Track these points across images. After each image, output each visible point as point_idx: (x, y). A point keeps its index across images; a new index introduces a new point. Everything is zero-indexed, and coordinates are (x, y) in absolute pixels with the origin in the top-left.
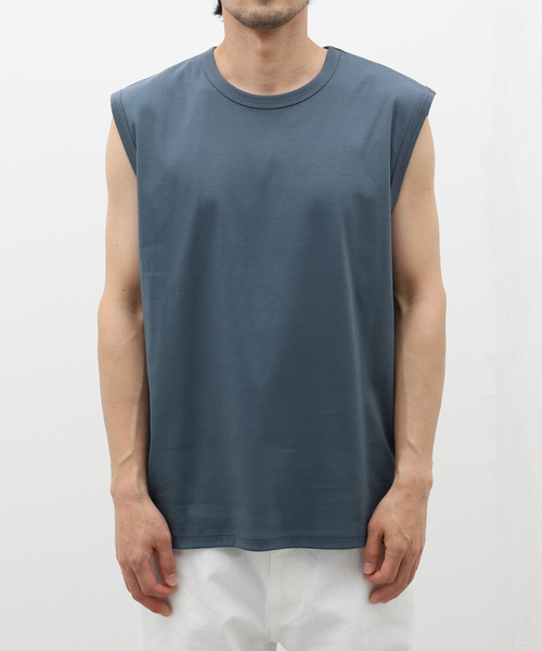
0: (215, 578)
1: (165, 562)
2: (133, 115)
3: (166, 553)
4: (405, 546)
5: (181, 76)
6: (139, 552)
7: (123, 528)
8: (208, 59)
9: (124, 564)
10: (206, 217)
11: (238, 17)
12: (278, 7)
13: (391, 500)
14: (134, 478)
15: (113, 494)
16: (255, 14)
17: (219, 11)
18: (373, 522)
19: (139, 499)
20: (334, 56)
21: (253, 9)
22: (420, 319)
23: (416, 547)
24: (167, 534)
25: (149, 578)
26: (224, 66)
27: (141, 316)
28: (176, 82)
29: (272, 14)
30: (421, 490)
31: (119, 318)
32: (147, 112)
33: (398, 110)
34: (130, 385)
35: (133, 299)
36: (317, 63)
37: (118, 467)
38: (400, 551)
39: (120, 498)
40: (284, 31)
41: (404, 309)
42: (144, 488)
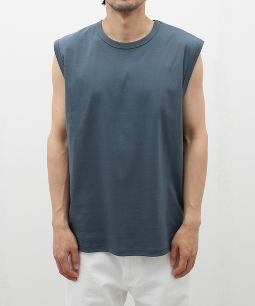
0: (98, 267)
1: (74, 259)
2: (63, 52)
3: (75, 255)
4: (188, 253)
5: (86, 33)
6: (62, 254)
7: (57, 241)
8: (99, 25)
9: (56, 258)
10: (96, 100)
11: (112, 6)
12: (131, 2)
13: (181, 231)
14: (62, 220)
15: (53, 225)
16: (120, 5)
17: (104, 3)
18: (174, 242)
19: (64, 229)
20: (157, 24)
21: (119, 1)
22: (196, 147)
23: (194, 253)
24: (76, 246)
26: (106, 29)
27: (67, 144)
28: (83, 37)
29: (128, 5)
30: (196, 227)
31: (56, 145)
32: (69, 50)
33: (187, 50)
34: (61, 176)
35: (63, 136)
36: (149, 28)
37: (55, 213)
38: (186, 256)
39: (56, 228)
40: (134, 13)
41: (189, 141)
42: (66, 223)
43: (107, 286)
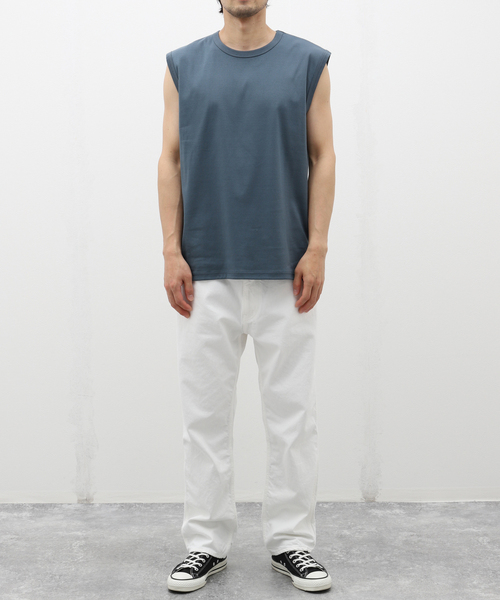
0: (213, 298)
1: (188, 288)
2: (177, 62)
3: (188, 284)
4: (313, 279)
6: (175, 282)
7: (168, 269)
8: (217, 35)
9: (168, 288)
10: (212, 111)
11: (230, 11)
12: (251, 6)
13: (306, 257)
14: (174, 246)
16: (238, 9)
17: (222, 11)
18: (297, 269)
19: (176, 255)
20: (280, 35)
21: (238, 6)
22: (322, 167)
23: (319, 280)
24: (190, 274)
25: (179, 295)
26: (224, 39)
27: (179, 166)
28: (198, 47)
29: (247, 9)
30: (322, 253)
31: (168, 166)
32: (184, 60)
33: (311, 60)
34: (174, 199)
35: (176, 156)
36: (270, 38)
37: (166, 240)
38: (310, 282)
39: (167, 255)
40: (253, 19)
41: (314, 162)
42: (179, 250)
43: (224, 321)
